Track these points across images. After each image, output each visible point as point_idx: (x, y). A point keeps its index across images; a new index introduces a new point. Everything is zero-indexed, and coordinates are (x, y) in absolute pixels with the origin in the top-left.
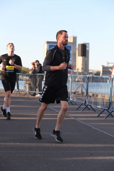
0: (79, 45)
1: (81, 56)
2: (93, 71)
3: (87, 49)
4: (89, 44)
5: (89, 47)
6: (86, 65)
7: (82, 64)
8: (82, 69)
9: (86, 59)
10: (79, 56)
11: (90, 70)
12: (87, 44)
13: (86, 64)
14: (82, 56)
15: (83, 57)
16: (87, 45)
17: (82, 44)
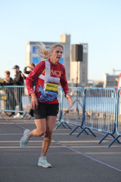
2: (93, 81)
7: (77, 72)
8: (77, 78)
12: (85, 44)
14: (78, 61)
17: (77, 45)
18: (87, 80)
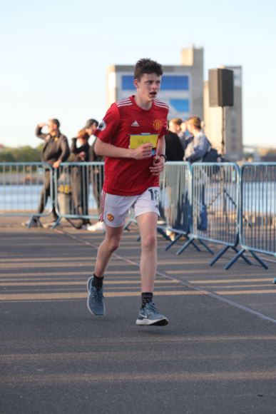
0: (211, 72)
1: (219, 105)
2: (256, 148)
3: (236, 83)
4: (240, 68)
5: (240, 77)
6: (234, 131)
7: (223, 130)
8: (223, 143)
9: (233, 113)
10: (211, 104)
11: (248, 147)
12: (236, 68)
13: (233, 128)
14: (223, 106)
15: (225, 108)
16: (236, 72)
17: (219, 70)
18: (242, 147)
